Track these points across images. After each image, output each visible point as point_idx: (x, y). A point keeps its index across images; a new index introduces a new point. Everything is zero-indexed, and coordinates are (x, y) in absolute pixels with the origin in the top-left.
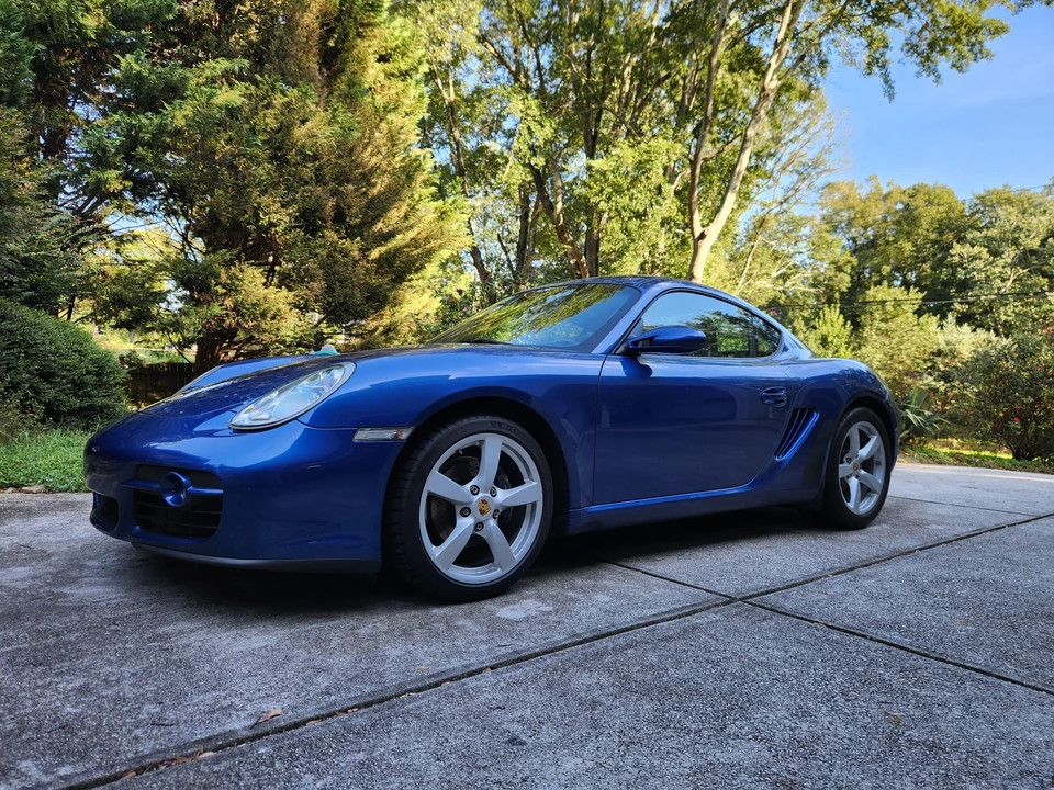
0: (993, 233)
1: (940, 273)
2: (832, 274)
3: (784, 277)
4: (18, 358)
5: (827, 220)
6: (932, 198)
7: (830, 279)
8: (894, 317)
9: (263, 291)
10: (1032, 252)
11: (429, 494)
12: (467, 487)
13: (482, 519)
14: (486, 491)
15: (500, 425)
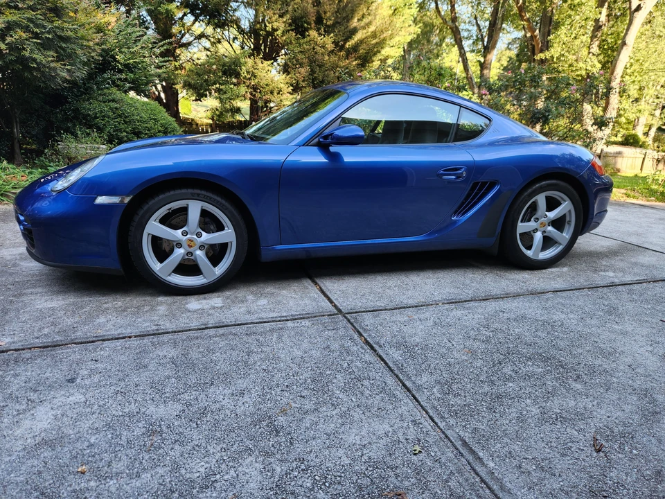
4: (119, 123)
11: (149, 234)
12: (180, 231)
13: (190, 250)
14: (192, 234)
15: (198, 195)
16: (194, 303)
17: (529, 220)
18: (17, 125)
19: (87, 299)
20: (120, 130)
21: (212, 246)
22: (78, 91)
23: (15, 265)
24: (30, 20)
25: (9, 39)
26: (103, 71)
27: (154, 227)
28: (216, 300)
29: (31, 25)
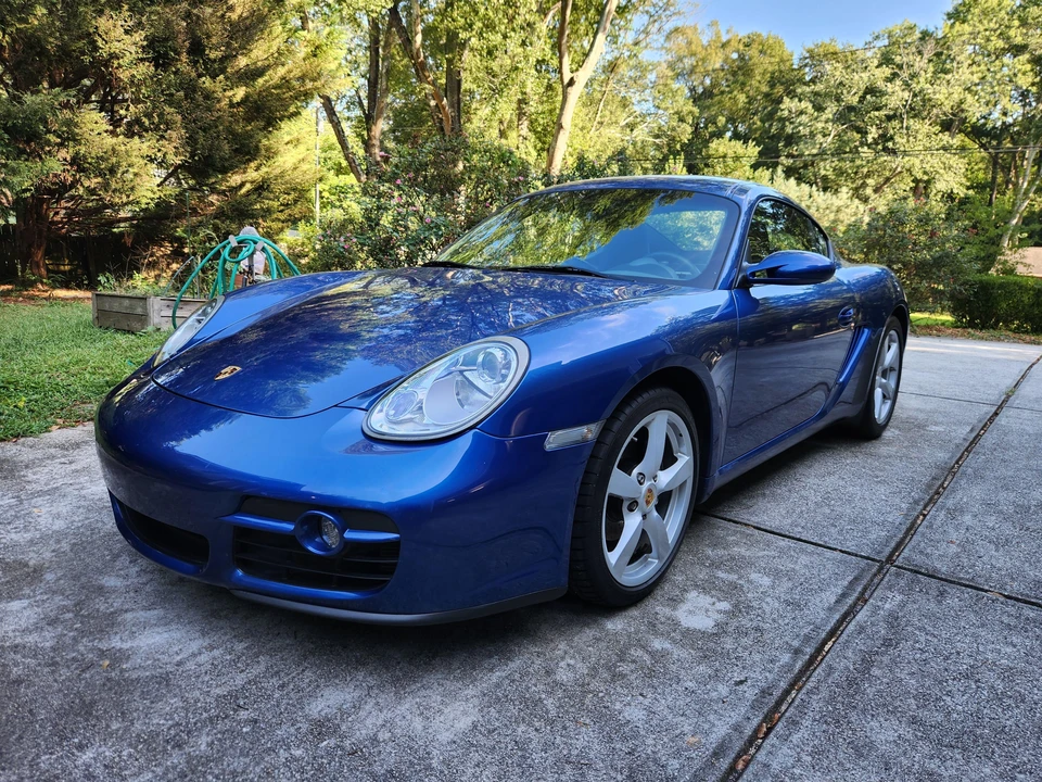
0: (820, 87)
1: (771, 125)
2: (675, 124)
3: (631, 127)
5: (671, 66)
6: (765, 48)
7: (673, 129)
8: (733, 170)
9: (109, 141)
10: (851, 108)
12: (634, 478)
13: (647, 510)
14: (651, 478)
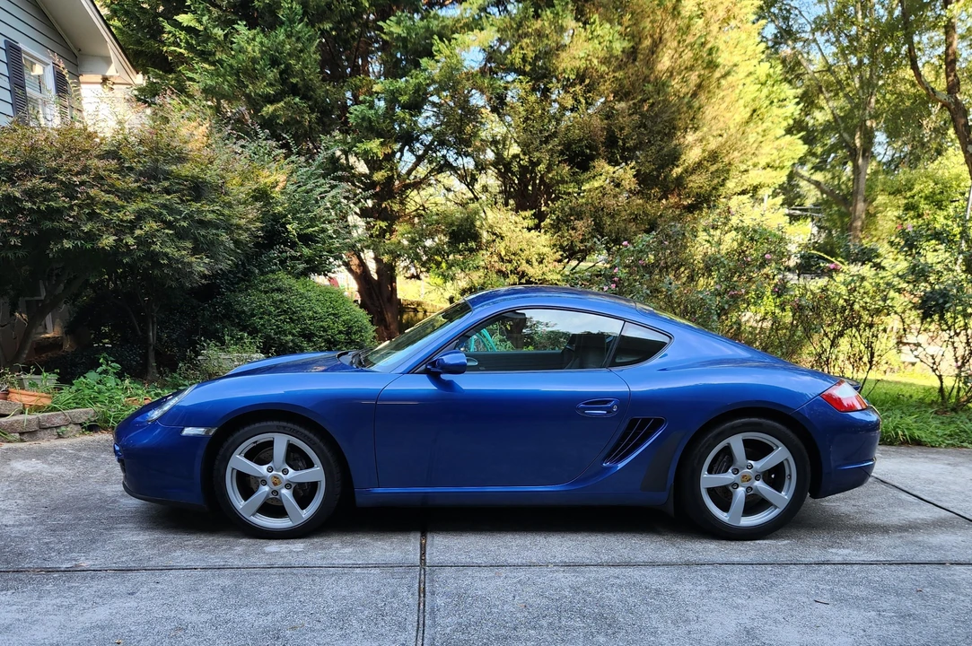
4: (283, 323)
11: (233, 469)
12: (265, 467)
13: (275, 488)
14: (277, 470)
15: (284, 427)
16: (273, 547)
17: (726, 471)
18: (153, 326)
19: (171, 536)
20: (284, 333)
21: (301, 485)
22: (235, 277)
23: (114, 502)
24: (164, 206)
25: (138, 232)
26: (270, 246)
27: (239, 461)
28: (298, 546)
29: (165, 212)
